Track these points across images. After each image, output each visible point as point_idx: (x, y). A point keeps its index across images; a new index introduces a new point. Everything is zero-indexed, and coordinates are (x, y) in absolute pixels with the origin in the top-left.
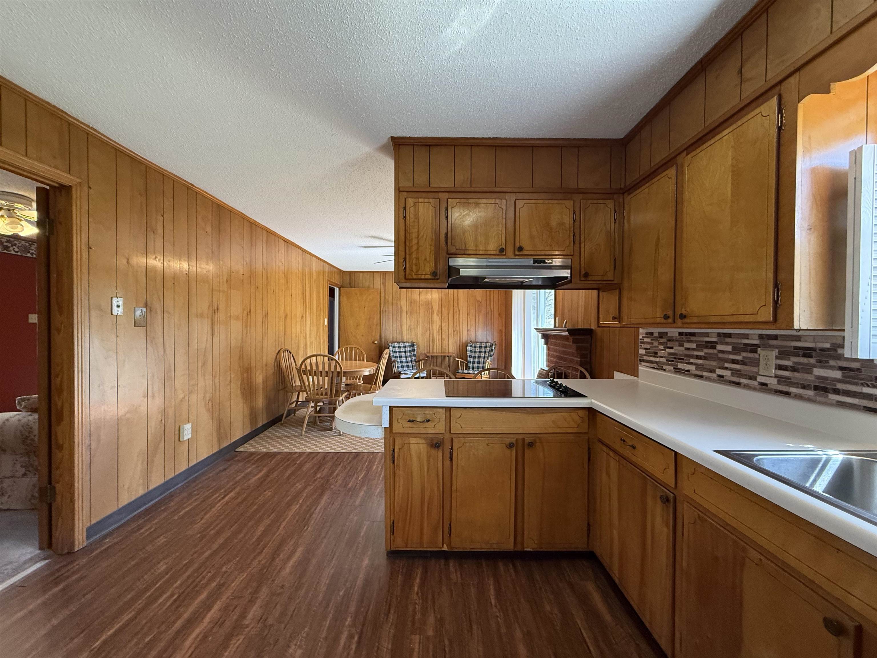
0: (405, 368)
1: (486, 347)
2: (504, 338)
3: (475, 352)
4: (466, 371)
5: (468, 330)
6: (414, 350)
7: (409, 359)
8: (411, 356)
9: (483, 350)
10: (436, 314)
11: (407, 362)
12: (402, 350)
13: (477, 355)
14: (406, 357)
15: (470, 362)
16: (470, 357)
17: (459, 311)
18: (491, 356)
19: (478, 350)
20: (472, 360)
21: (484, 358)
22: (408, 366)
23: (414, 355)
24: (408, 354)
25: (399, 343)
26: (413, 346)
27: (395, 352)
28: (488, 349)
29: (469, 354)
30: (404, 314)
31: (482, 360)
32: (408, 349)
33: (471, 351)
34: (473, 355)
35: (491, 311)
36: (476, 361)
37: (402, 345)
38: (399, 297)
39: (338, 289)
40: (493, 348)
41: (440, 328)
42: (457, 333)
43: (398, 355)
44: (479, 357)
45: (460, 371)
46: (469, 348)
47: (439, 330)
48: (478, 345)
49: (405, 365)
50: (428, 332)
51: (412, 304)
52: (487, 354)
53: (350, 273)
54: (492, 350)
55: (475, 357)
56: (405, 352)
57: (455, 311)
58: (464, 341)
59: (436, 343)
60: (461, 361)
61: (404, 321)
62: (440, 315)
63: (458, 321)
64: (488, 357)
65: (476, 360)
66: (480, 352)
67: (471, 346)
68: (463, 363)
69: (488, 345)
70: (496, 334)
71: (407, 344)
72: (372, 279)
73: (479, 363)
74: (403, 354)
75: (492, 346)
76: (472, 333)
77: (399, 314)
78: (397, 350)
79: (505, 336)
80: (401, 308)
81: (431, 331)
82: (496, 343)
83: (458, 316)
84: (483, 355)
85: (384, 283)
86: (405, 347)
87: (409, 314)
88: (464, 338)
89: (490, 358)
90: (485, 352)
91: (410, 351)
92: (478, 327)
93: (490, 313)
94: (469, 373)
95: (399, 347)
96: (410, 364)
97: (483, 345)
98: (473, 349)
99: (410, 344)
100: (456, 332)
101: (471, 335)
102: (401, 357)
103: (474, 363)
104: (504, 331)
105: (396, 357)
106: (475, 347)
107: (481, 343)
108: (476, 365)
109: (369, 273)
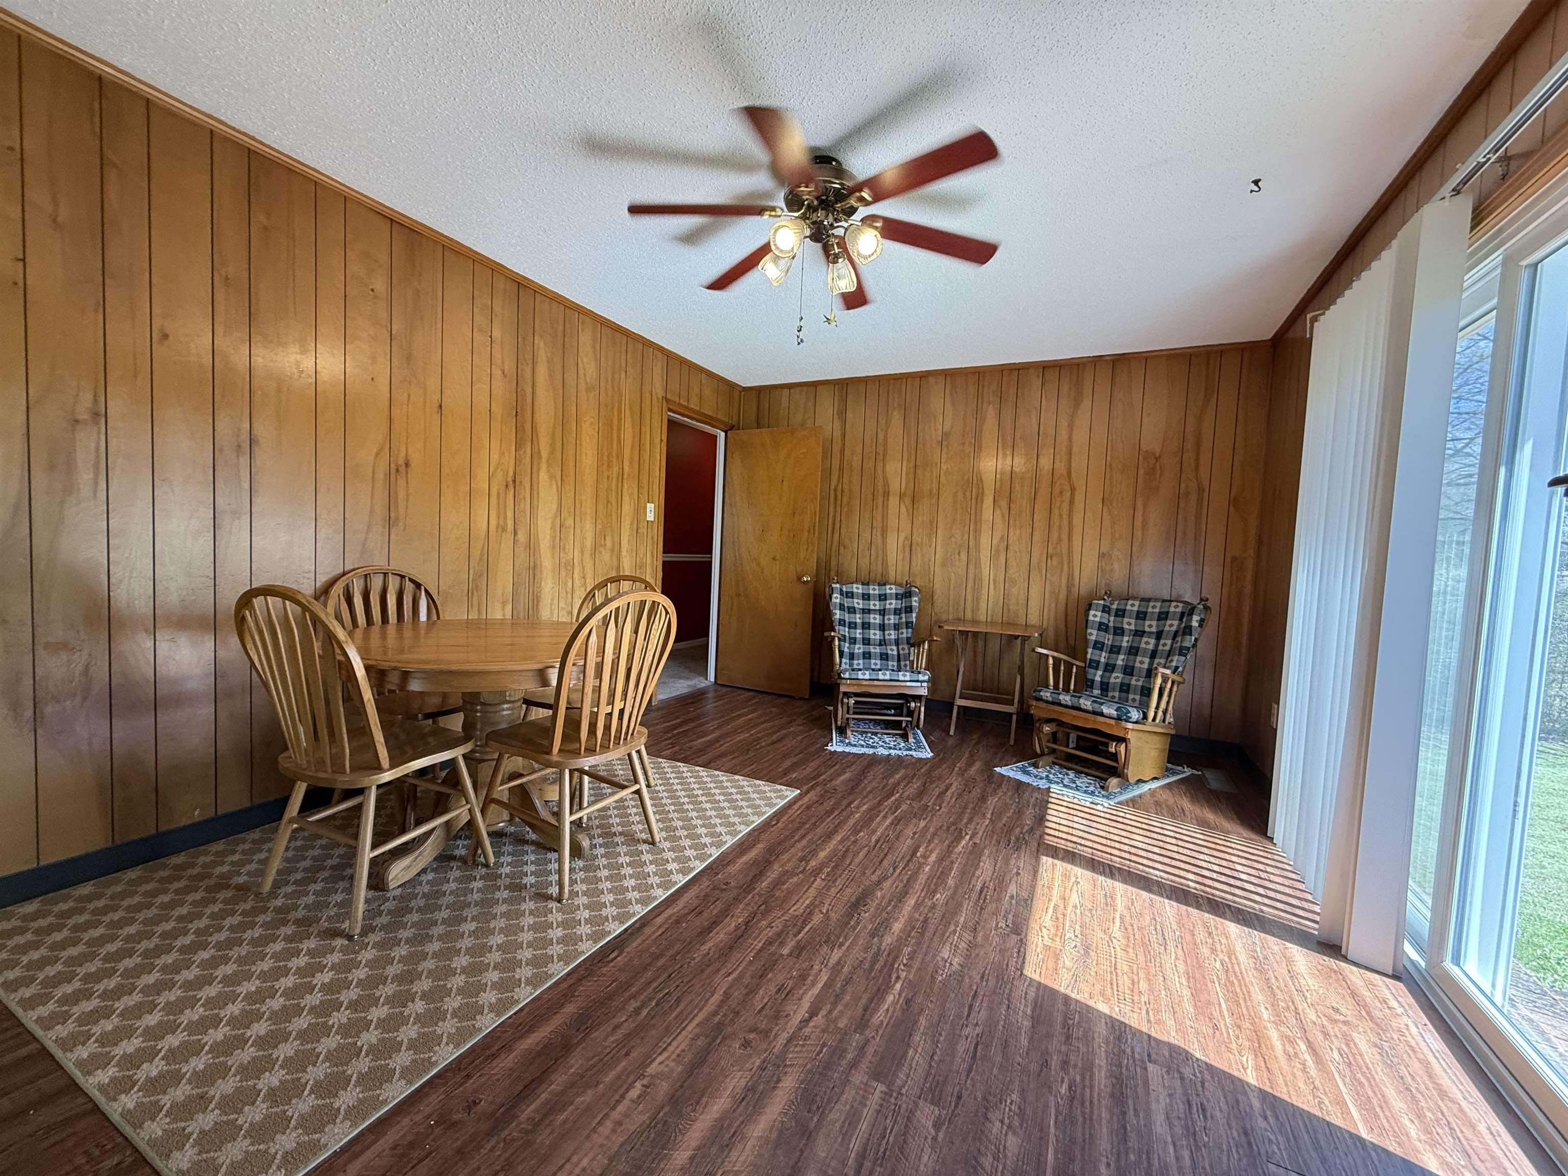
0: (876, 663)
1: (1163, 616)
2: (1248, 589)
3: (1119, 631)
4: (1066, 699)
5: (1101, 556)
6: (909, 609)
7: (892, 635)
8: (897, 627)
9: (1151, 625)
10: (991, 499)
11: (883, 643)
12: (875, 605)
13: (1125, 642)
14: (882, 628)
15: (1095, 664)
16: (1099, 646)
17: (1073, 490)
18: (1183, 651)
19: (1129, 624)
20: (1103, 657)
21: (1154, 655)
22: (884, 657)
23: (908, 625)
24: (892, 619)
25: (866, 584)
26: (908, 595)
27: (852, 610)
28: (1172, 625)
29: (1093, 635)
30: (893, 501)
31: (1141, 662)
32: (892, 604)
33: (1103, 627)
34: (1108, 639)
35: (1201, 489)
36: (1120, 662)
37: (874, 590)
38: (880, 450)
39: (723, 434)
40: (1195, 624)
41: (1003, 545)
42: (1061, 563)
43: (858, 618)
44: (1134, 651)
45: (1046, 694)
46: (1095, 616)
47: (997, 551)
48: (1133, 606)
49: (875, 650)
50: (964, 557)
51: (919, 472)
52: (1166, 644)
53: (760, 391)
54: (1188, 630)
55: (1115, 650)
56: (883, 612)
57: (1056, 490)
58: (1083, 591)
59: (985, 591)
60: (1057, 661)
61: (892, 522)
62: (1004, 503)
63: (1065, 524)
64: (1169, 654)
65: (1120, 660)
66: (1139, 633)
67: (1106, 610)
68: (1069, 666)
69: (1176, 609)
70: (1213, 573)
71: (891, 590)
72: (811, 404)
73: (1129, 670)
74: (875, 619)
75: (1191, 613)
76: (1116, 566)
77: (880, 500)
78: (858, 603)
79: (1255, 582)
80: (886, 484)
81: (973, 553)
82: (1213, 603)
83: (1065, 506)
84: (1148, 643)
85: (842, 414)
86: (883, 598)
87: (908, 501)
88: (1084, 580)
89: (1176, 660)
90: (1159, 635)
91: (897, 612)
92: (1142, 545)
93: (1193, 498)
94: (1079, 709)
95: (866, 597)
96: (892, 651)
97: (1155, 608)
98: (1112, 621)
99: (901, 591)
100: (1055, 561)
101: (1112, 570)
102: (866, 626)
103: (1110, 668)
104: (1250, 564)
105: (852, 625)
106: (1120, 613)
107: (1146, 600)
108: (1116, 678)
109: (805, 388)
